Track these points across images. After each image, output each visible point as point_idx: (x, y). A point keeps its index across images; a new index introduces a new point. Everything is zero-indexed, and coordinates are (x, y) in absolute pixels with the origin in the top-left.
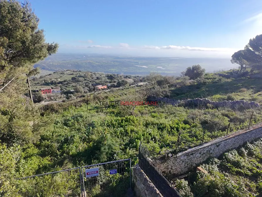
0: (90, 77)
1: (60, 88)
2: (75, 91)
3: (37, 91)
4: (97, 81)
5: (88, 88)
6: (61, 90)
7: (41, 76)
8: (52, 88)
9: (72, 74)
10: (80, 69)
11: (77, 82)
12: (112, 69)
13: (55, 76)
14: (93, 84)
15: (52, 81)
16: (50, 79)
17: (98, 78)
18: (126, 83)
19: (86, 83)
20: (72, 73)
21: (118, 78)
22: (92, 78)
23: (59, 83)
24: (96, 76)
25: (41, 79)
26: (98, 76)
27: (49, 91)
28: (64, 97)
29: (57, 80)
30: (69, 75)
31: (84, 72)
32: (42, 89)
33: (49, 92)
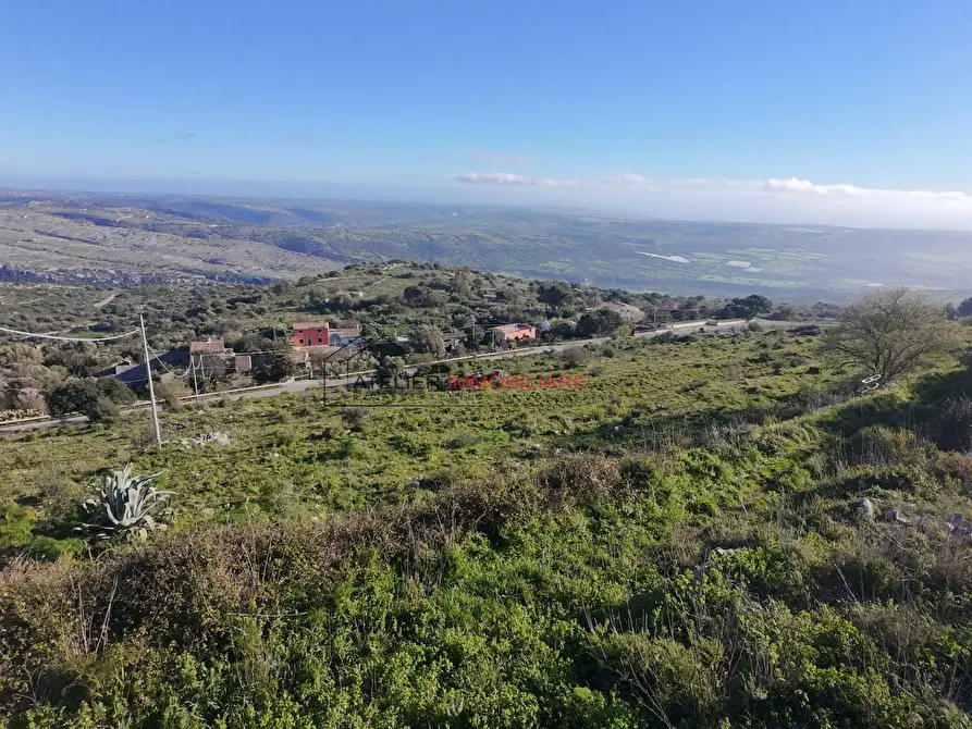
0: (473, 289)
1: (358, 329)
2: (412, 344)
3: (281, 333)
4: (499, 307)
5: (463, 334)
6: (363, 334)
7: (302, 279)
8: (333, 325)
9: (408, 276)
10: (437, 259)
11: (422, 306)
12: (551, 264)
13: (350, 279)
14: (484, 318)
15: (338, 299)
16: (332, 291)
17: (500, 296)
18: (618, 322)
19: (456, 313)
20: (405, 272)
21: (580, 299)
22: (479, 294)
23: (357, 308)
24: (493, 286)
25: (303, 289)
26: (500, 285)
27: (318, 336)
28: (369, 365)
29: (353, 295)
30: (398, 277)
31: (452, 271)
32: (297, 326)
33: (320, 340)
